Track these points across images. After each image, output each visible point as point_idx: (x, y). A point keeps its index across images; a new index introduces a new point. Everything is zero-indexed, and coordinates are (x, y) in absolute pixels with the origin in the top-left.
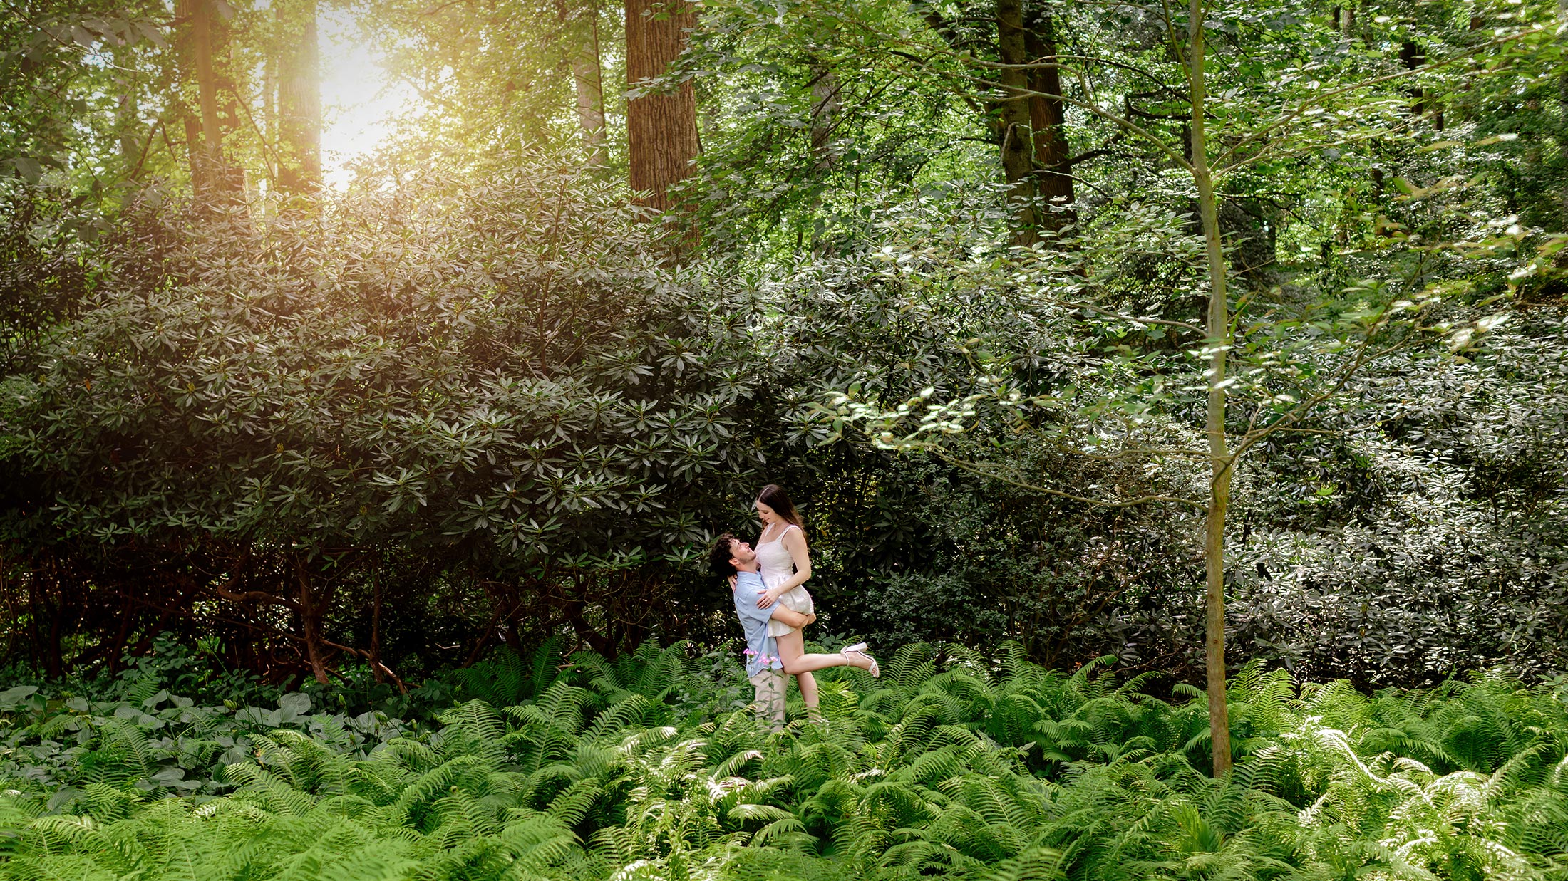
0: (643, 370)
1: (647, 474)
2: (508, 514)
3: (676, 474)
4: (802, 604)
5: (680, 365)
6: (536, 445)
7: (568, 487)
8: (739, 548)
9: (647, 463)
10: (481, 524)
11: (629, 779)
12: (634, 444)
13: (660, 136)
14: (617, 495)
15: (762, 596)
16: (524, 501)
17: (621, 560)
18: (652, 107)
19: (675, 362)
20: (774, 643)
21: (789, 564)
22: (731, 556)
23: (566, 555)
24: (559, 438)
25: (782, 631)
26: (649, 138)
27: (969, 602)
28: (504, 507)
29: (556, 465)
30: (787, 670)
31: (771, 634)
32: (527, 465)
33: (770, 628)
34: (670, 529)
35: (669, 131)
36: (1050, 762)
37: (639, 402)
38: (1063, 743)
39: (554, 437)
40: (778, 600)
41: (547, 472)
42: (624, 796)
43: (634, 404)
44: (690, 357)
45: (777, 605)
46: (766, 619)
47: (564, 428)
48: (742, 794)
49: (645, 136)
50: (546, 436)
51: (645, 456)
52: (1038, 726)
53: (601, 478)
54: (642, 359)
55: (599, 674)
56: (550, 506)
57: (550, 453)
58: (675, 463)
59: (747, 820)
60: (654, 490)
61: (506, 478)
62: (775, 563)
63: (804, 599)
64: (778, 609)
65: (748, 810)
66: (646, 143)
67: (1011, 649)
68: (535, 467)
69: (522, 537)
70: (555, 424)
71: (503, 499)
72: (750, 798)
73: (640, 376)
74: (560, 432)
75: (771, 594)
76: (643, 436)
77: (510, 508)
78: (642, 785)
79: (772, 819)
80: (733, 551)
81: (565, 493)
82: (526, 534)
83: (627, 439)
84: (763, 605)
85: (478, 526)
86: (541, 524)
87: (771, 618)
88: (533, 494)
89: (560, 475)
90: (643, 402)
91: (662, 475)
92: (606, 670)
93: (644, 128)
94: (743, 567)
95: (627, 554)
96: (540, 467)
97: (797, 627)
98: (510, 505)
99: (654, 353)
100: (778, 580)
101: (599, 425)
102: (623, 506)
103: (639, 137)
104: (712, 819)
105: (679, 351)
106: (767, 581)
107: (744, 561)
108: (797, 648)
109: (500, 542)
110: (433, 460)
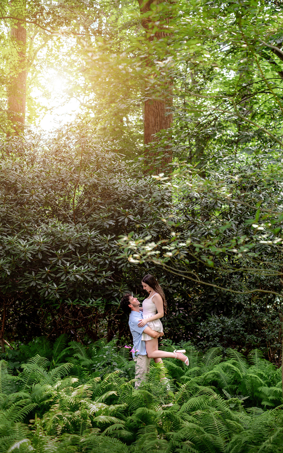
0: (112, 222)
1: (107, 266)
2: (45, 280)
3: (120, 267)
4: (158, 327)
5: (126, 221)
6: (59, 252)
7: (70, 270)
8: (134, 300)
9: (107, 262)
10: (33, 284)
11: (51, 400)
12: (102, 253)
13: (157, 124)
14: (93, 275)
15: (141, 322)
16: (52, 275)
17: (92, 303)
18: (154, 112)
19: (124, 219)
20: (144, 343)
21: (154, 310)
22: (129, 303)
23: (69, 299)
24: (69, 249)
25: (148, 338)
26: (152, 125)
27: (242, 330)
28: (43, 277)
29: (67, 261)
30: (149, 356)
31: (143, 339)
32: (55, 259)
33: (143, 337)
34: (117, 291)
35: (161, 122)
36: (264, 405)
37: (107, 236)
38: (270, 398)
39: (67, 249)
40: (146, 324)
41: (63, 263)
42: (50, 408)
43: (105, 236)
44: (131, 217)
45: (146, 326)
46: (141, 332)
47: (72, 245)
48: (104, 410)
49: (151, 124)
50: (64, 248)
51: (107, 259)
52: (260, 389)
53: (87, 267)
54: (111, 217)
55: (79, 352)
56: (62, 278)
57: (65, 256)
58: (120, 262)
59: (100, 423)
60: (109, 273)
61: (47, 265)
62: (148, 309)
63: (159, 325)
64: (146, 328)
65: (102, 418)
66: (151, 127)
67: (256, 353)
68: (58, 261)
69: (49, 290)
70: (69, 243)
71: (45, 274)
72: (107, 413)
73: (110, 225)
74: (70, 246)
75: (144, 321)
76: (107, 250)
77: (46, 278)
78: (57, 403)
79: (112, 423)
80: (130, 301)
81: (69, 273)
82: (51, 289)
83: (101, 251)
84: (141, 326)
85: (31, 284)
86: (58, 285)
87: (143, 332)
88: (56, 273)
89: (68, 265)
90: (109, 236)
91: (114, 267)
92: (83, 349)
93: (151, 121)
94: (134, 308)
95: (95, 300)
96: (60, 261)
97: (154, 338)
98: (46, 276)
99: (117, 215)
100: (148, 315)
101: (88, 244)
102: (95, 280)
103: (148, 124)
104: (89, 421)
105: (126, 215)
106: (144, 316)
107: (135, 306)
108: (154, 347)
109: (41, 292)
110: (15, 255)
